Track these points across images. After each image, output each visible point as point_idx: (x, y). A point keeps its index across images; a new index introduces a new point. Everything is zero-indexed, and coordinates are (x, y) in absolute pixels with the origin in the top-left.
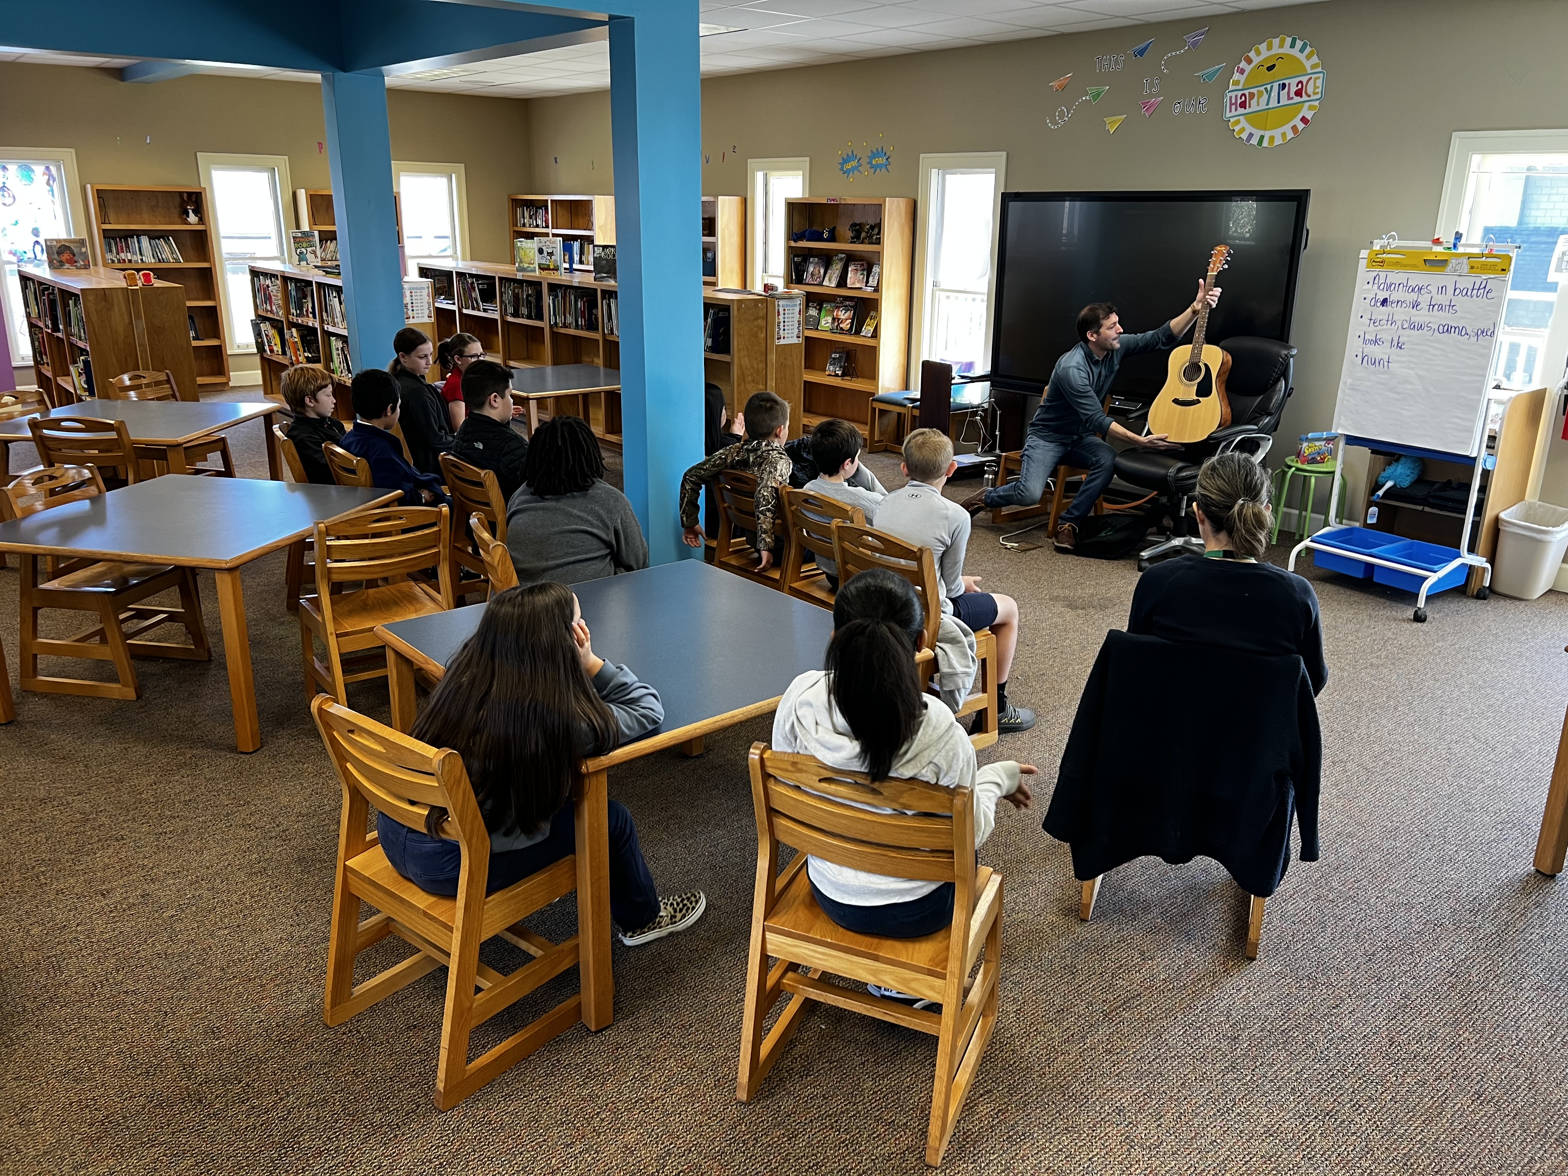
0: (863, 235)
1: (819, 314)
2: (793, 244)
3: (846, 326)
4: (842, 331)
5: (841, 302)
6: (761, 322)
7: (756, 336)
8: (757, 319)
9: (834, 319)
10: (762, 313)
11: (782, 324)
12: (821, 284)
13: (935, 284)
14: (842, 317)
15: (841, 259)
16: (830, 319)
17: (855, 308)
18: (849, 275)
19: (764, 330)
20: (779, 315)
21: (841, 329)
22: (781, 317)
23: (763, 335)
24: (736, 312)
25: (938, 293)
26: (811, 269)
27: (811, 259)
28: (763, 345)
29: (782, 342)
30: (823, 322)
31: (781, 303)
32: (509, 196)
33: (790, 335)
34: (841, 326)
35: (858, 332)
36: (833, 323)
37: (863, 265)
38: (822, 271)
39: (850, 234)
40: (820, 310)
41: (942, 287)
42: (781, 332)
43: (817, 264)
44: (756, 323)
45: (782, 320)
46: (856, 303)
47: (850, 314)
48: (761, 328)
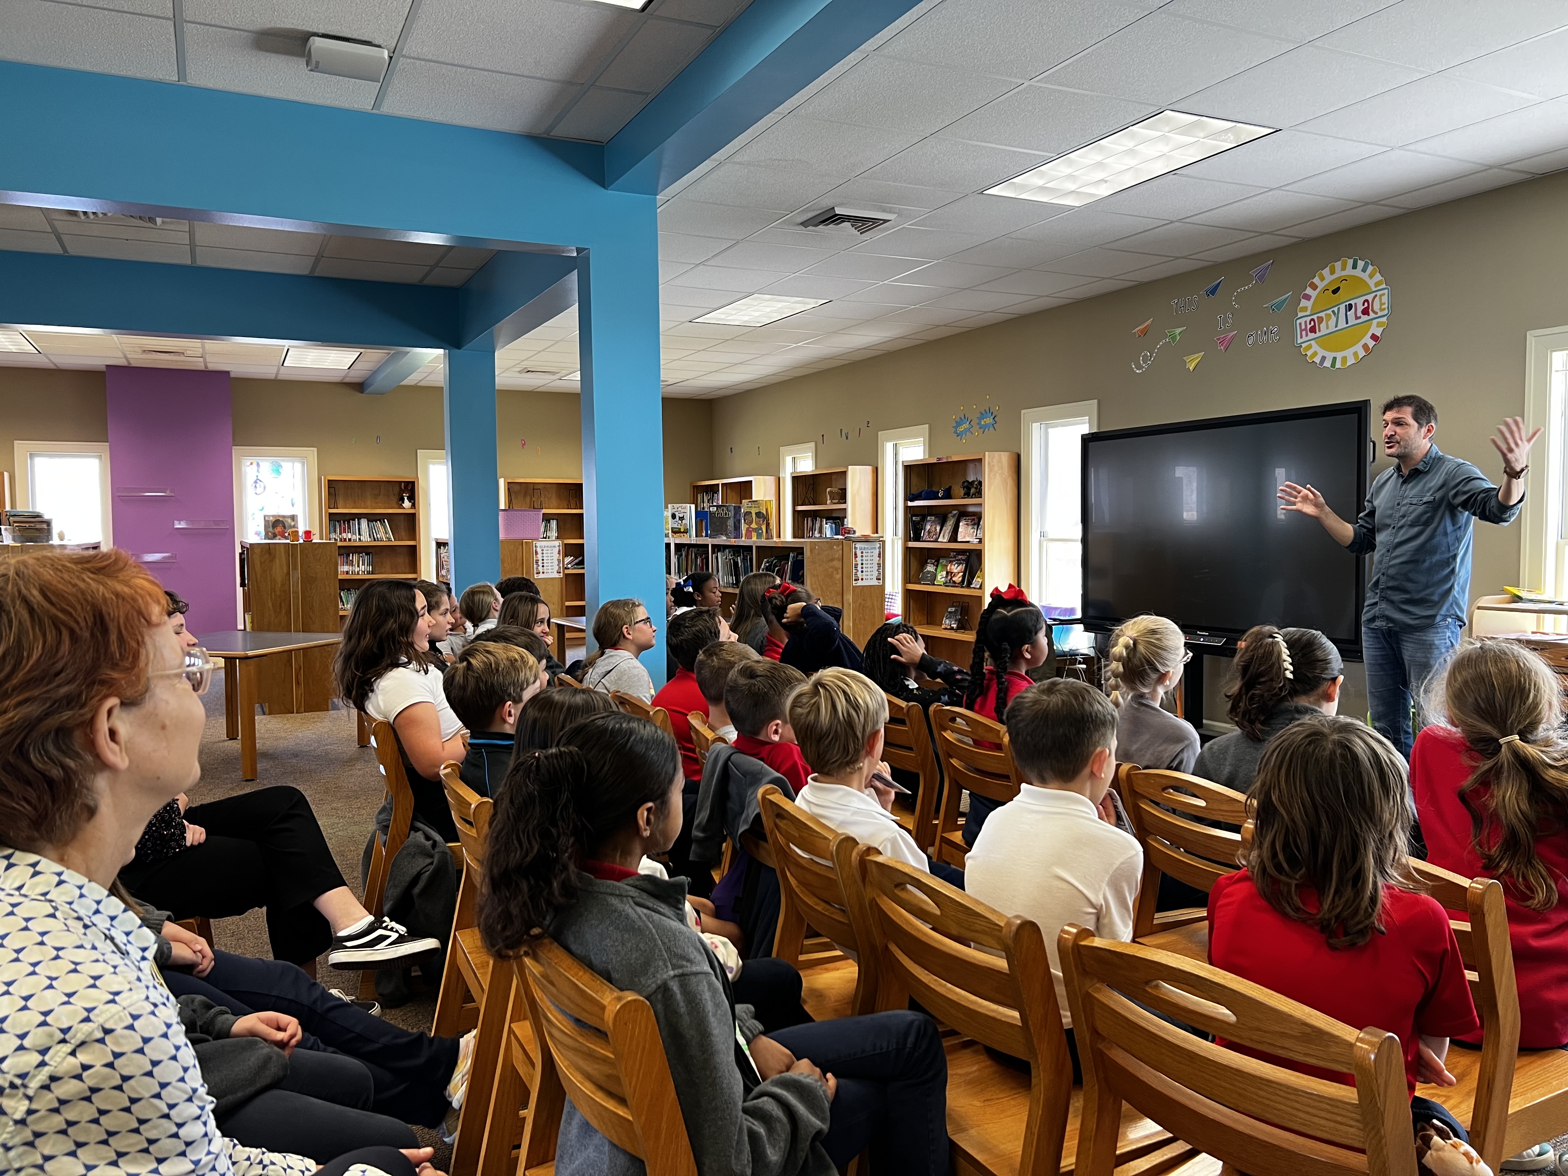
0: (973, 490)
1: (936, 570)
2: (910, 504)
3: (958, 579)
4: (955, 584)
5: (955, 557)
6: (838, 564)
7: (831, 576)
8: (832, 560)
9: (947, 573)
10: (838, 555)
11: (859, 566)
12: (936, 541)
13: (1042, 534)
14: (955, 571)
15: (954, 515)
16: (944, 573)
17: (967, 562)
18: (960, 530)
19: (840, 571)
20: (856, 557)
21: (954, 582)
22: (859, 559)
23: (839, 576)
24: (809, 554)
25: (1045, 543)
26: (928, 527)
27: (929, 518)
28: (839, 585)
29: (860, 583)
30: (939, 577)
31: (858, 545)
32: (691, 483)
33: (869, 577)
34: (954, 579)
35: (969, 585)
36: (947, 577)
37: (974, 520)
38: (938, 528)
39: (962, 492)
40: (937, 566)
41: (1050, 537)
42: (859, 574)
43: (934, 521)
44: (831, 564)
45: (859, 562)
46: (969, 557)
47: (962, 567)
48: (836, 569)
